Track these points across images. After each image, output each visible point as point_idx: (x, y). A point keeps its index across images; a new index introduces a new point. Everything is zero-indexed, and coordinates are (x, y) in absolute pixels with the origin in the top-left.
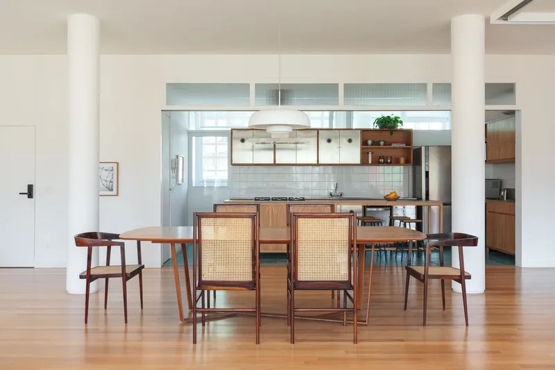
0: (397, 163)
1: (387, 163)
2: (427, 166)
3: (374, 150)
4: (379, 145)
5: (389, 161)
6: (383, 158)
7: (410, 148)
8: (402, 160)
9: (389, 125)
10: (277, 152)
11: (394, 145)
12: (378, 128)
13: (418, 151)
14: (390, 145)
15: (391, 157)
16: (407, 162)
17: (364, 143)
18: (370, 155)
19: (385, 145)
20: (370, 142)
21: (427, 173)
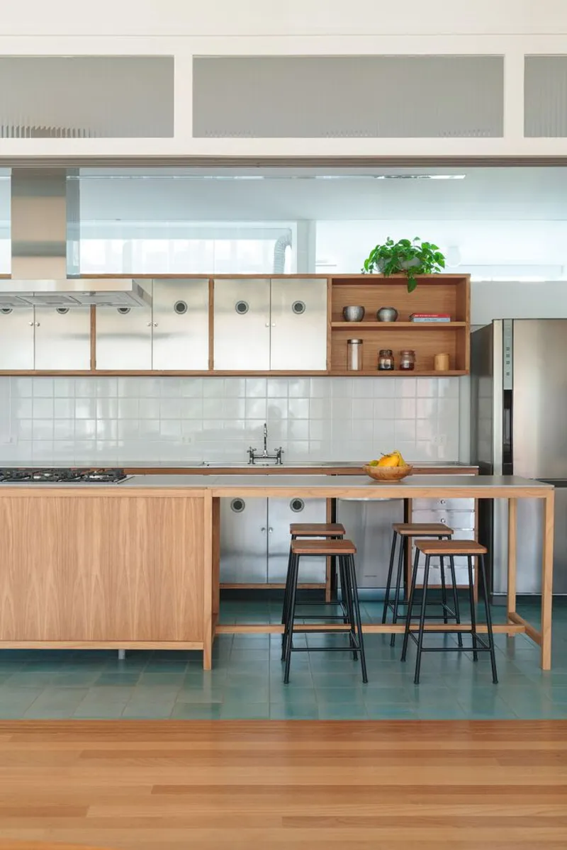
0: (429, 369)
1: (402, 368)
2: (509, 374)
3: (365, 336)
4: (379, 319)
5: (406, 363)
6: (390, 354)
7: (463, 328)
8: (442, 362)
9: (406, 265)
10: (100, 345)
11: (418, 321)
12: (376, 271)
13: (484, 336)
14: (411, 319)
15: (412, 353)
16: (455, 366)
17: (339, 314)
18: (355, 347)
19: (394, 319)
20: (353, 312)
21: (508, 396)
